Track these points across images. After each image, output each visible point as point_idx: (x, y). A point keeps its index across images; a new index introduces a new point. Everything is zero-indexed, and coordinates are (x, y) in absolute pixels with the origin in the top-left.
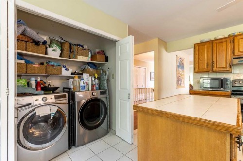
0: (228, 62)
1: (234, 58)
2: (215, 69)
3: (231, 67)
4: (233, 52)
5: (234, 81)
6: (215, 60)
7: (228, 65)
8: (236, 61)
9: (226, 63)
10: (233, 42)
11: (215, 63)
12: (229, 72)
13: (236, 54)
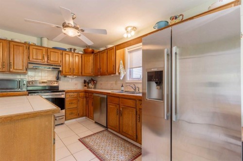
0: (25, 65)
1: (29, 63)
2: (11, 70)
3: (26, 70)
4: (29, 58)
5: (28, 82)
6: (12, 61)
7: (25, 68)
8: (31, 66)
9: (23, 66)
10: (29, 49)
11: (12, 64)
12: (25, 74)
13: (31, 60)
